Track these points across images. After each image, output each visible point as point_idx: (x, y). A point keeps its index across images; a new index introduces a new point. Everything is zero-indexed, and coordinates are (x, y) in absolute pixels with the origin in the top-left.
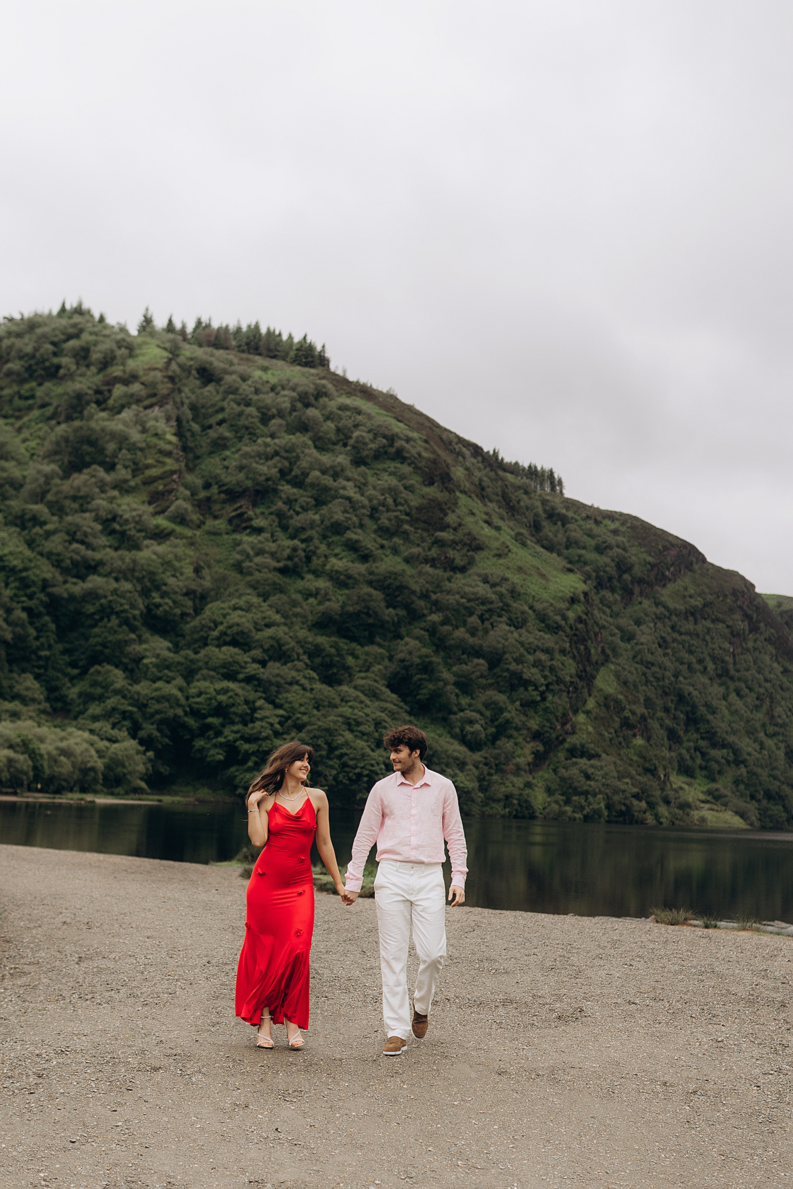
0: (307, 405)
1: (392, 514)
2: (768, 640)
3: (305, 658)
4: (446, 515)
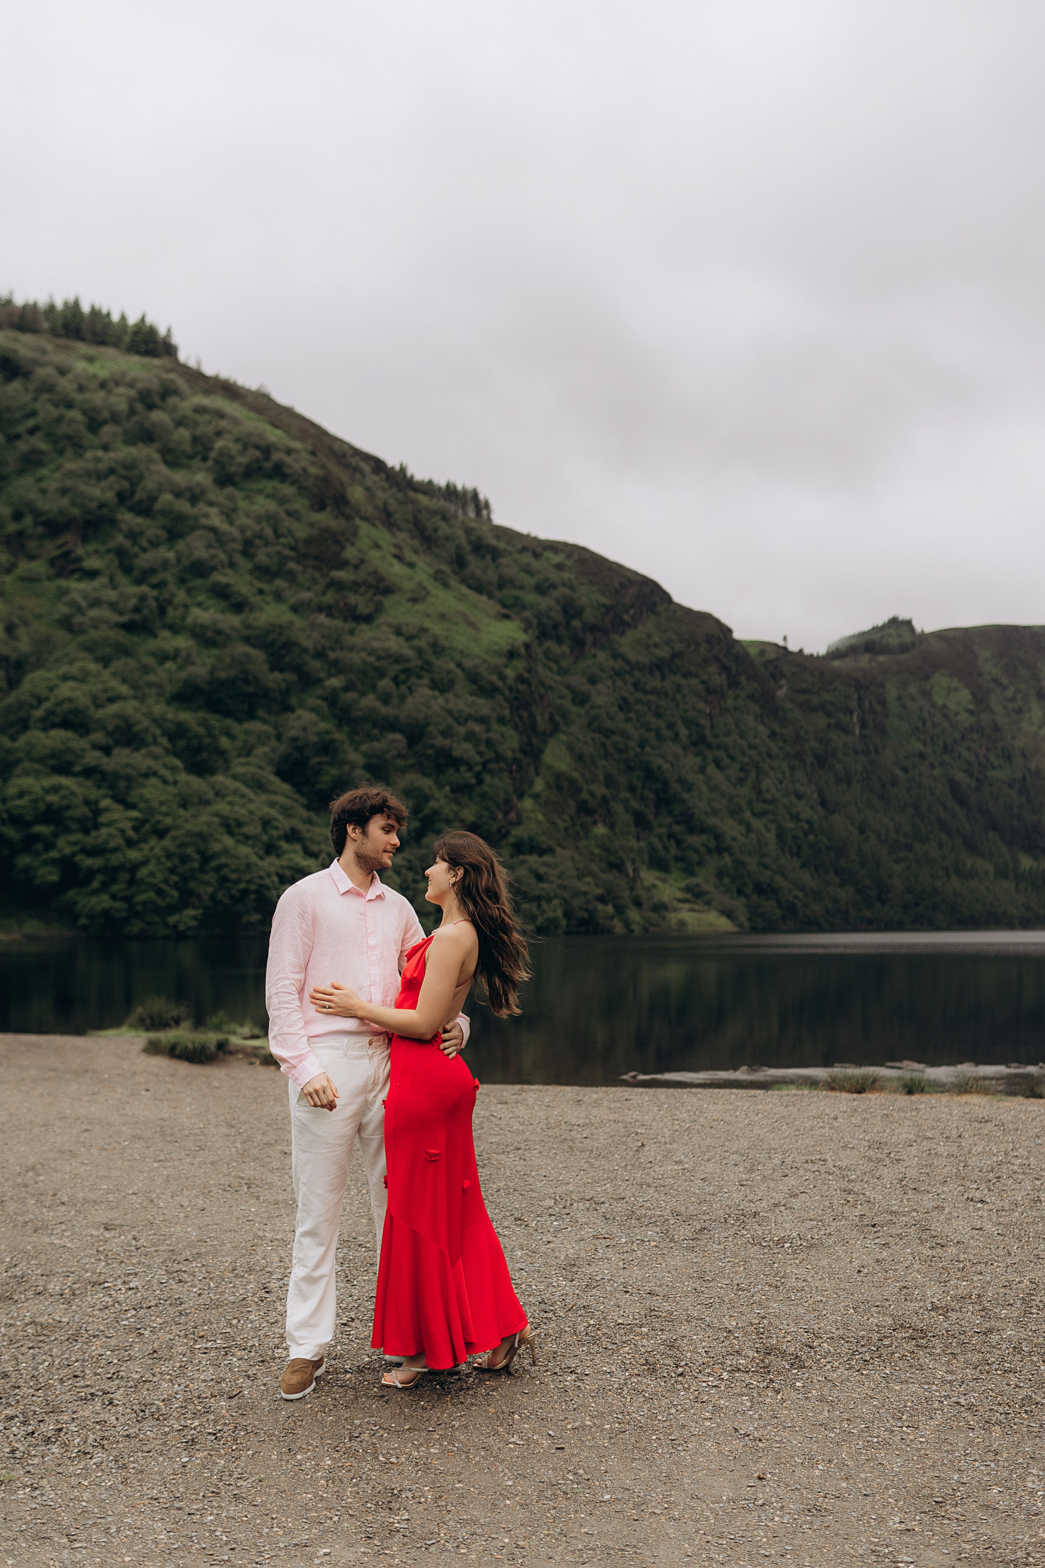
0: (151, 407)
1: (272, 550)
2: (751, 697)
3: (164, 741)
4: (343, 548)
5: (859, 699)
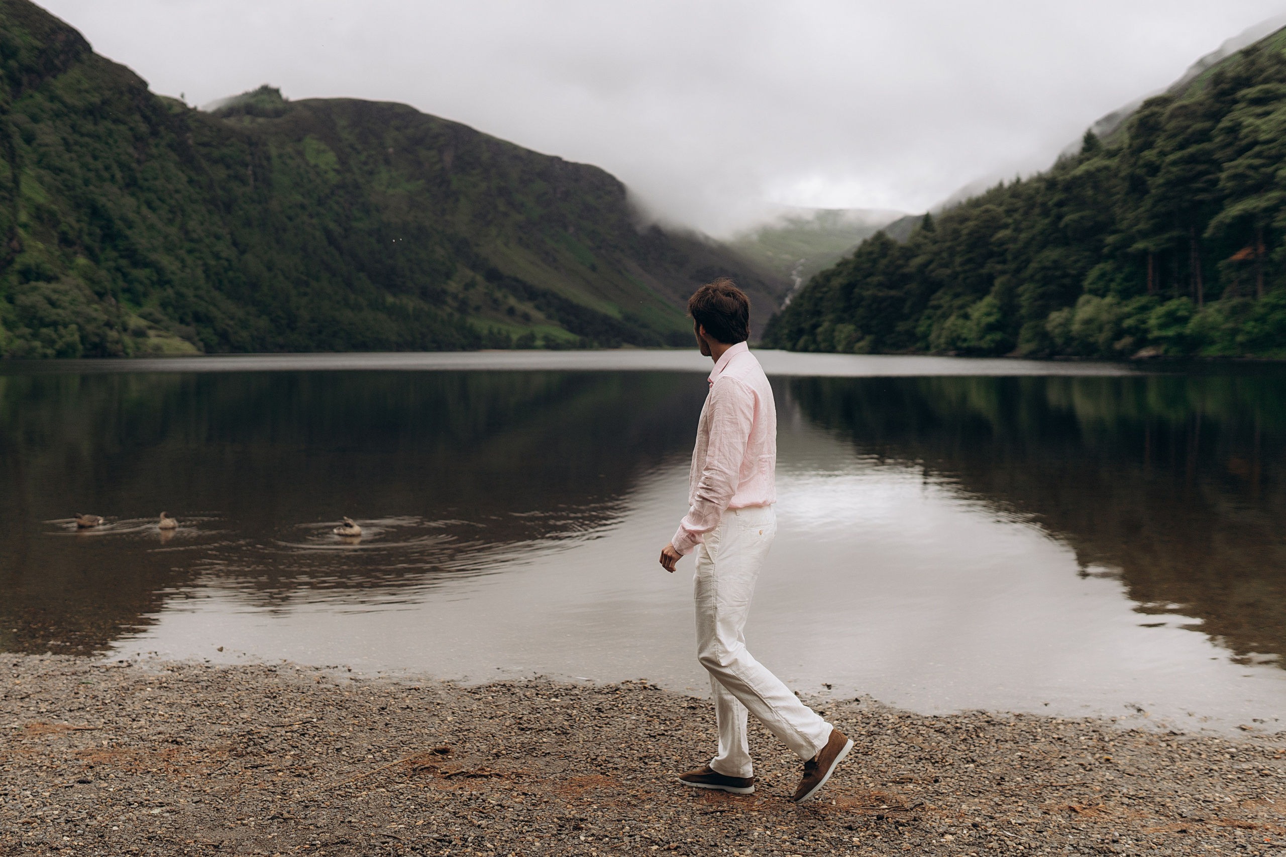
5: (252, 154)
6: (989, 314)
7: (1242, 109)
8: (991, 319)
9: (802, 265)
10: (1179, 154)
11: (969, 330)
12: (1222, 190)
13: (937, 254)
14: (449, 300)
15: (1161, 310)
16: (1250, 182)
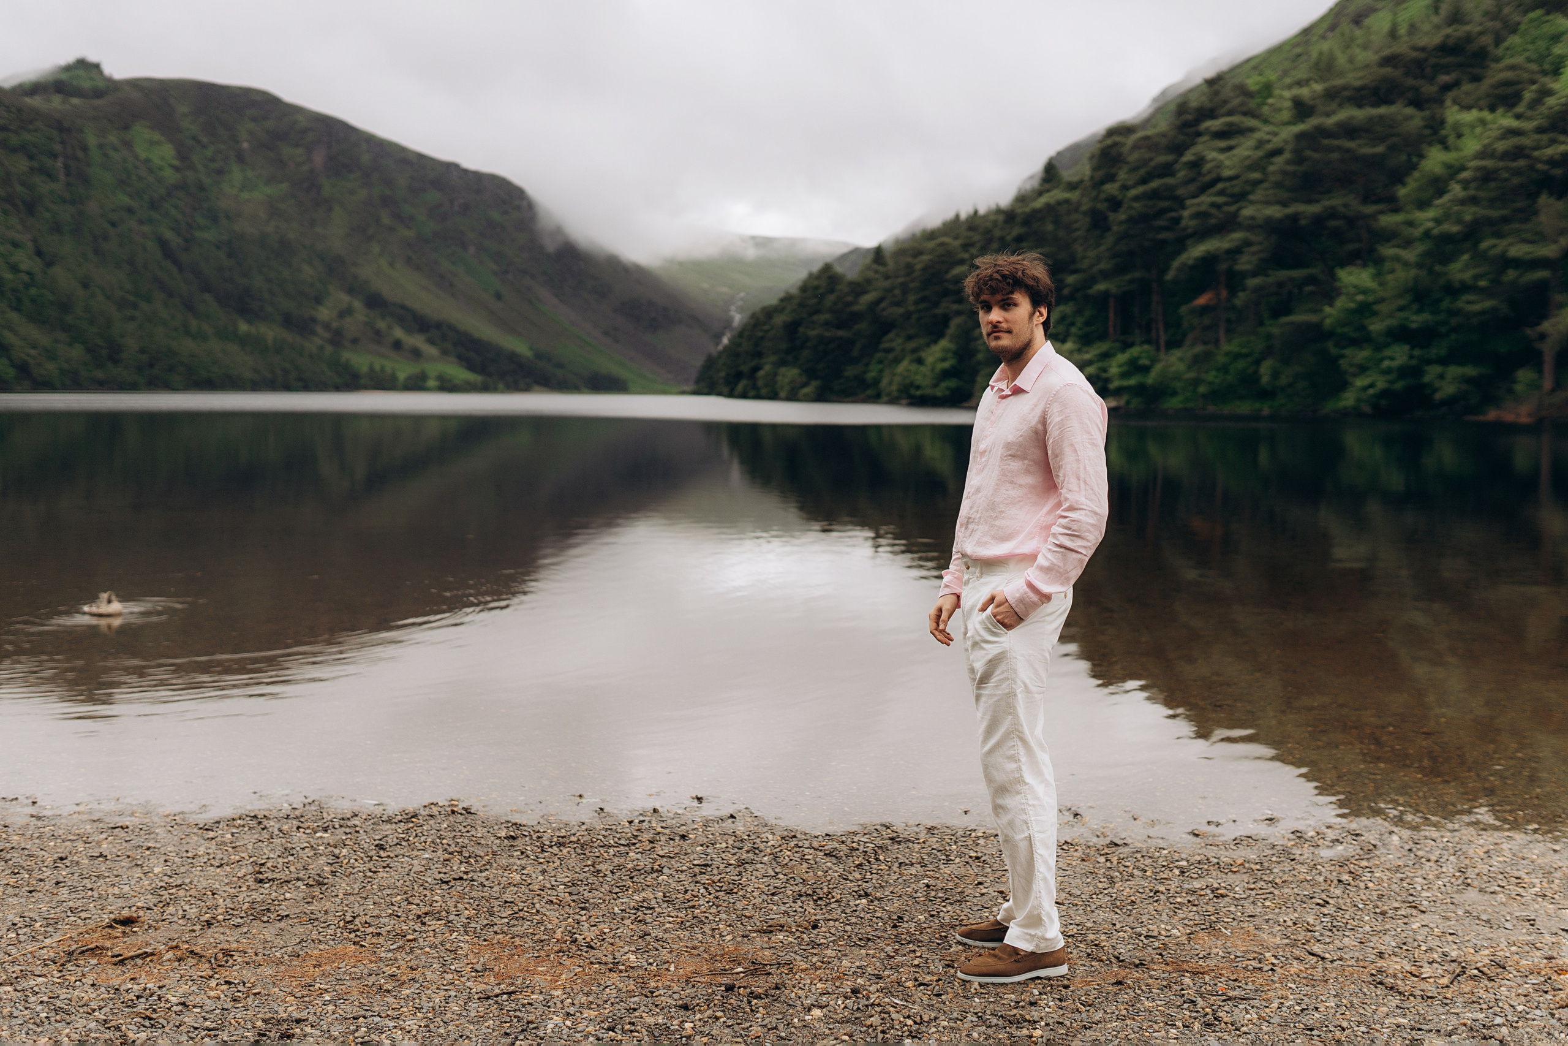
5: (62, 143)
6: (943, 360)
7: (1205, 142)
8: (946, 365)
9: (742, 299)
10: (1140, 189)
11: (924, 377)
12: (1185, 229)
13: (889, 290)
14: (319, 329)
15: (1122, 357)
16: (1213, 221)
